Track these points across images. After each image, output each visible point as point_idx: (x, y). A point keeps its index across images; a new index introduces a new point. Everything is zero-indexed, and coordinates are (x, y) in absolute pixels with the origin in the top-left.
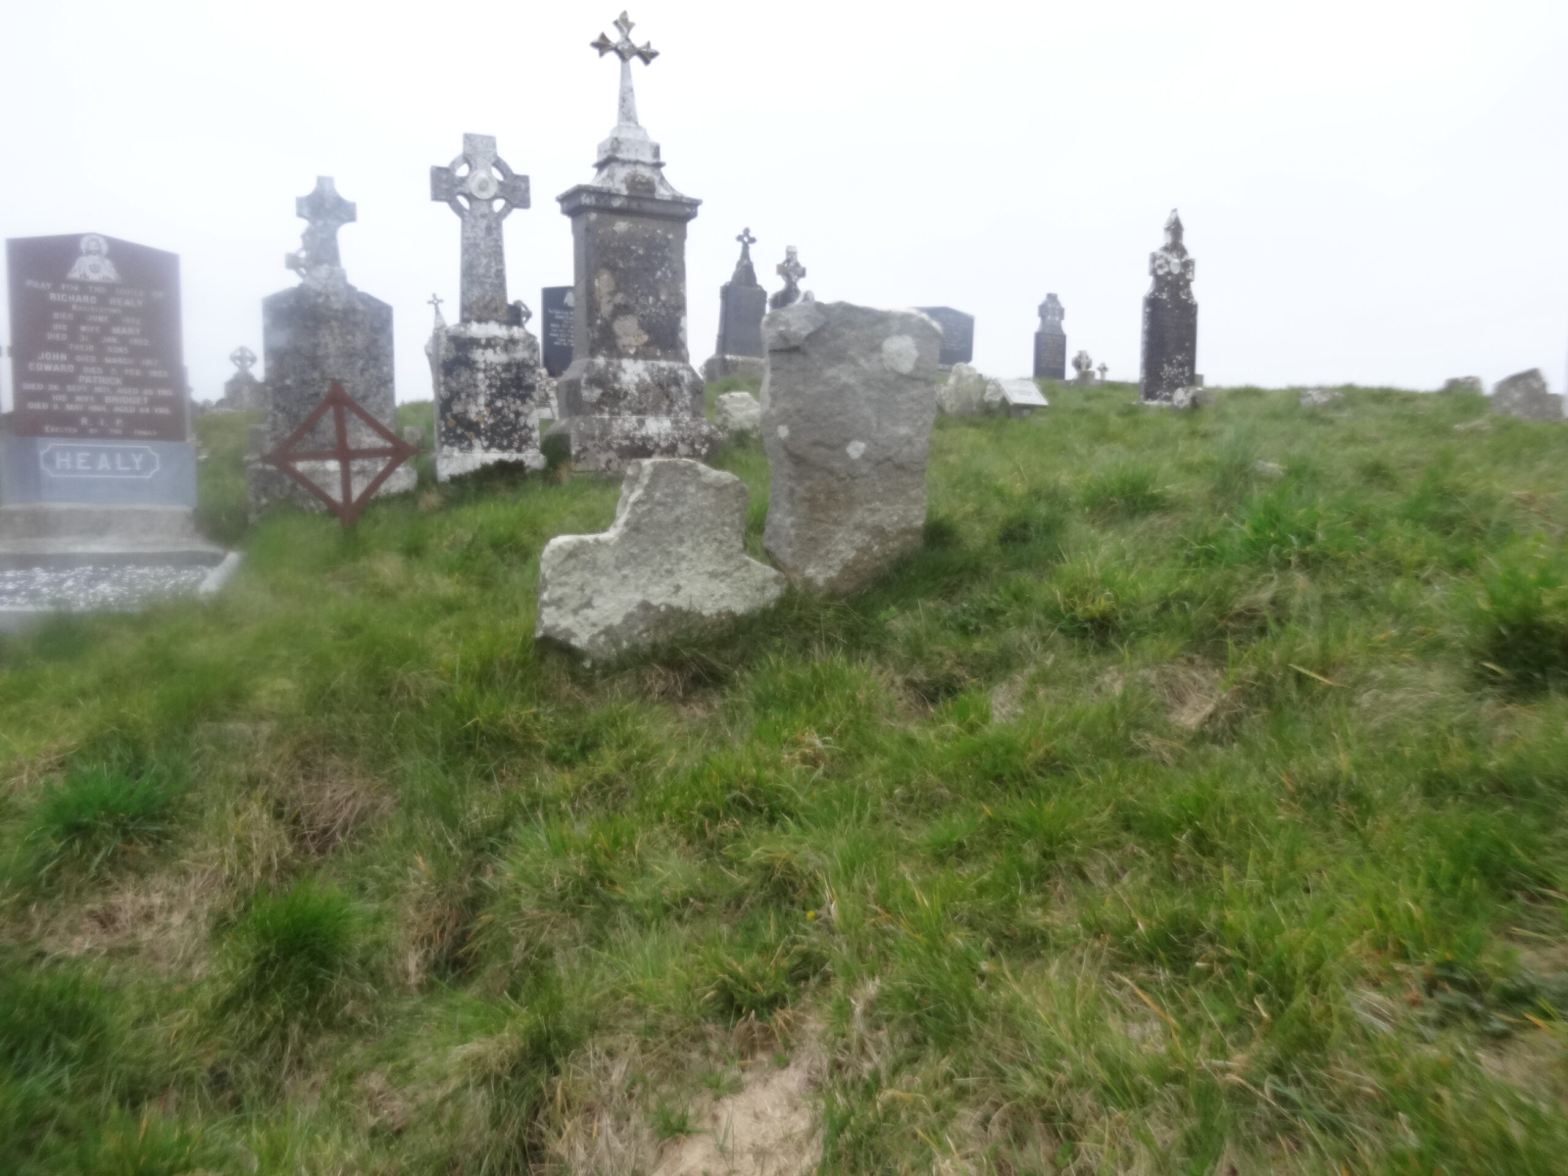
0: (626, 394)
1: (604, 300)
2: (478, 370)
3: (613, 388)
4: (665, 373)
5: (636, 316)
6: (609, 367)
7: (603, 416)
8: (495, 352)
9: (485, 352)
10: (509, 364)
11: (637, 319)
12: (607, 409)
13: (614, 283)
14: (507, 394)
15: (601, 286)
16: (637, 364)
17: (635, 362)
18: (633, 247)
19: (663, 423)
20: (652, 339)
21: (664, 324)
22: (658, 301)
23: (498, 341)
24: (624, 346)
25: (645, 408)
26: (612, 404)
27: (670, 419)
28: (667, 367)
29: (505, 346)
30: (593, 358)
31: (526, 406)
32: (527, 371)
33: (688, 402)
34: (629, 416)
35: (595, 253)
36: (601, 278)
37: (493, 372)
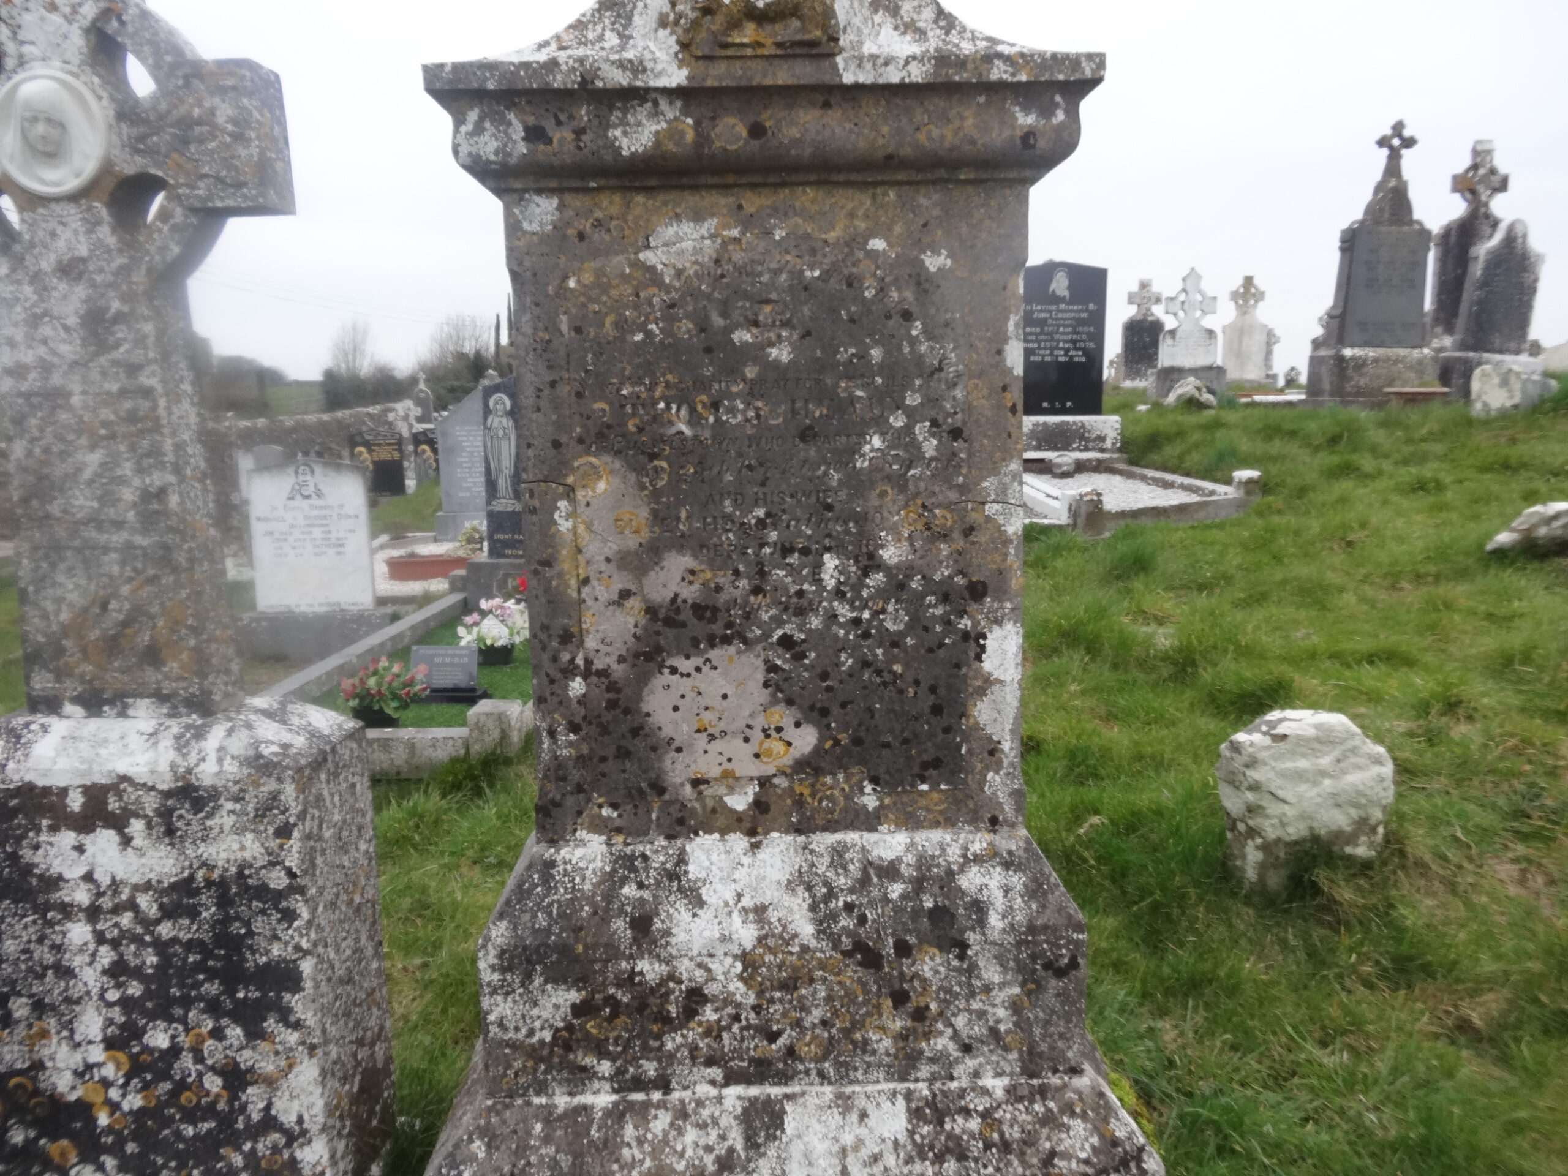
0: (696, 998)
1: (602, 591)
3: (629, 980)
4: (896, 890)
5: (759, 647)
6: (624, 881)
7: (587, 1099)
8: (126, 842)
9: (87, 840)
10: (185, 887)
11: (760, 662)
12: (605, 1067)
13: (644, 513)
14: (187, 1003)
15: (581, 529)
16: (763, 854)
17: (755, 846)
18: (743, 336)
19: (871, 1122)
20: (837, 742)
21: (898, 668)
22: (866, 572)
23: (131, 795)
24: (696, 783)
25: (790, 1052)
26: (627, 1046)
27: (909, 1096)
28: (910, 859)
29: (166, 814)
30: (552, 842)
31: (264, 1046)
32: (263, 912)
33: (1001, 1013)
34: (713, 1092)
35: (553, 384)
36: (580, 494)
37: (126, 919)
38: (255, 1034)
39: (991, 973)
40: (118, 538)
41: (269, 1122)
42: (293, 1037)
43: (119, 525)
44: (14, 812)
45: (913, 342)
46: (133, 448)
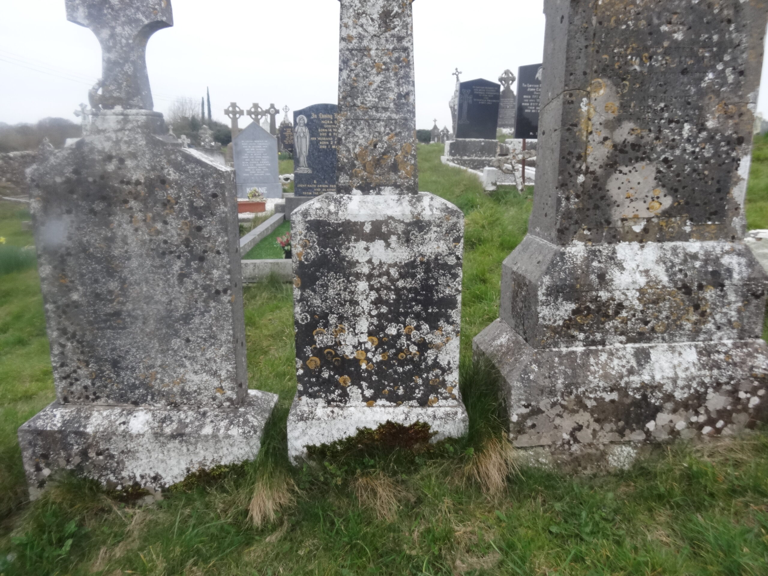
0: (620, 306)
1: (597, 137)
2: (358, 276)
3: (595, 300)
4: (698, 264)
5: (655, 163)
6: (593, 260)
7: (574, 349)
8: (388, 245)
9: (371, 245)
10: (412, 265)
11: (654, 169)
12: (582, 336)
13: (617, 104)
14: (406, 315)
15: (592, 110)
16: (646, 250)
17: (642, 247)
18: (665, 28)
19: (684, 356)
20: (679, 203)
21: (706, 172)
22: (700, 131)
23: (393, 224)
24: (623, 220)
25: (653, 330)
26: (591, 326)
27: (696, 347)
28: (702, 252)
29: (407, 233)
30: (563, 245)
31: (437, 332)
32: (444, 275)
33: (733, 313)
34: (622, 346)
35: (586, 47)
36: (593, 95)
37: (384, 280)
38: (434, 327)
39: (732, 297)
40: (385, 115)
41: (436, 365)
42: (450, 328)
43: (386, 109)
44: (340, 233)
45: (731, 33)
46: (396, 74)
